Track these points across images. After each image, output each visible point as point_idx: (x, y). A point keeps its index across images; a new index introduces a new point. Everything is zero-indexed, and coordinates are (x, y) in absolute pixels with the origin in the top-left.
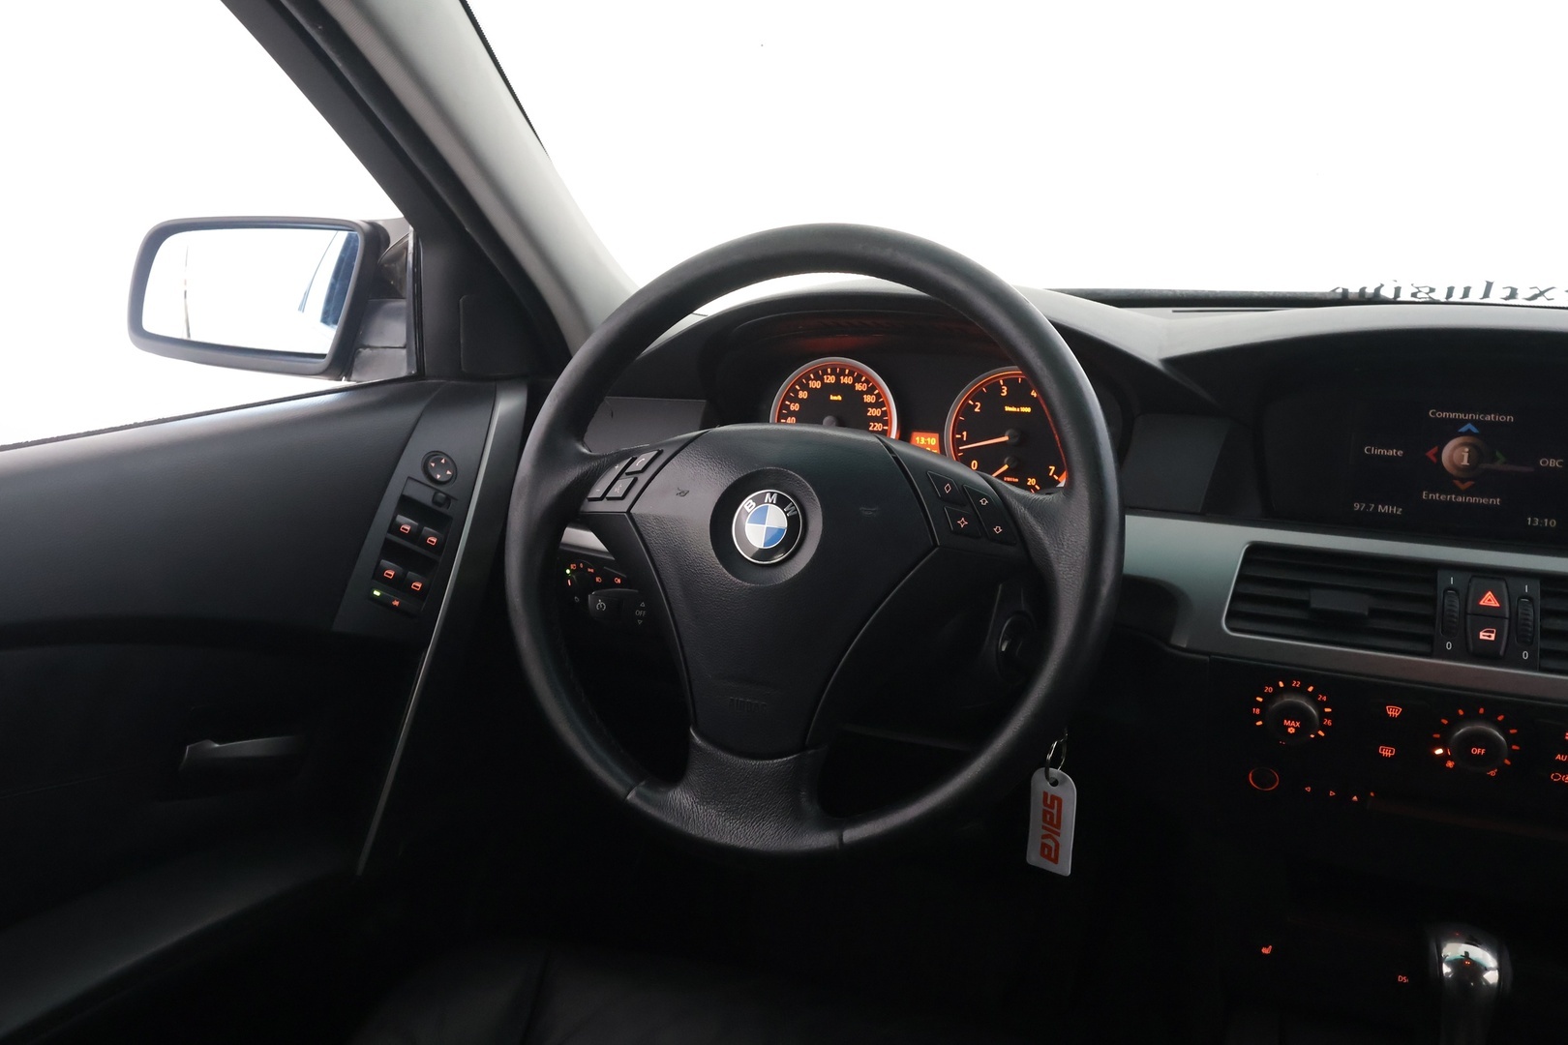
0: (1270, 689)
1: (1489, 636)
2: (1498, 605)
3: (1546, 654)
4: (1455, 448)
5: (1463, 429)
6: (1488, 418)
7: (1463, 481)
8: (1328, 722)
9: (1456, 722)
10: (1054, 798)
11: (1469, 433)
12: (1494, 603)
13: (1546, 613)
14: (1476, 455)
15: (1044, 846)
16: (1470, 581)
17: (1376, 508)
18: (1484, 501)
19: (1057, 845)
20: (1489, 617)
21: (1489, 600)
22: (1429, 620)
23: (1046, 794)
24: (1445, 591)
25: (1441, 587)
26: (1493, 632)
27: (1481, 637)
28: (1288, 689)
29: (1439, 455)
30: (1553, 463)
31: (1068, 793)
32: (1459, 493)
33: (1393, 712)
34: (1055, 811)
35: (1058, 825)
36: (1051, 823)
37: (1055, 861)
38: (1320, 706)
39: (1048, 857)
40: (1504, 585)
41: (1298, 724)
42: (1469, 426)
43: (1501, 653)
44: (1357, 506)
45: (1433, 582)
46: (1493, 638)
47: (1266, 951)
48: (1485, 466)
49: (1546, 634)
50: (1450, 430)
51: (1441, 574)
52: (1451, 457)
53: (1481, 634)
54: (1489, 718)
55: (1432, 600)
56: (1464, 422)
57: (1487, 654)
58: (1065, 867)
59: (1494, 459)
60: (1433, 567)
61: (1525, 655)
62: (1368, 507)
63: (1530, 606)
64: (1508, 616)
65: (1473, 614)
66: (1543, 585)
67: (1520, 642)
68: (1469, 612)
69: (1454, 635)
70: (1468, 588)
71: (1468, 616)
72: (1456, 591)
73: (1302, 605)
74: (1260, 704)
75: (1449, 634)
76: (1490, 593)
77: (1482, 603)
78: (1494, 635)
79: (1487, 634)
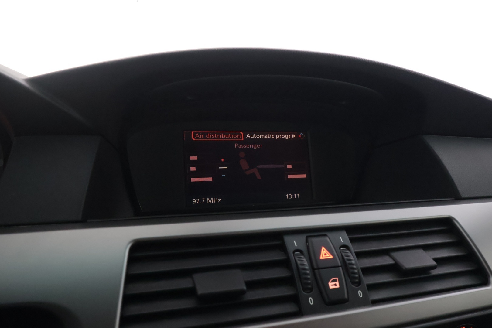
1: (335, 285)
2: (331, 257)
12: (329, 256)
13: (359, 255)
16: (307, 241)
17: (206, 200)
20: (329, 266)
21: (325, 254)
22: (288, 281)
24: (294, 253)
25: (290, 250)
26: (335, 281)
27: (331, 287)
40: (328, 240)
43: (346, 296)
44: (194, 201)
45: (283, 248)
46: (338, 286)
49: (367, 271)
51: (286, 240)
53: (330, 284)
57: (338, 302)
60: (279, 235)
61: (360, 294)
62: (201, 201)
63: (348, 252)
64: (340, 265)
65: (319, 269)
66: (348, 233)
67: (353, 283)
68: (315, 267)
69: (311, 290)
70: (308, 247)
71: (316, 271)
72: (301, 252)
73: (190, 292)
75: (309, 290)
76: (323, 248)
77: (321, 258)
78: (337, 283)
79: (334, 283)
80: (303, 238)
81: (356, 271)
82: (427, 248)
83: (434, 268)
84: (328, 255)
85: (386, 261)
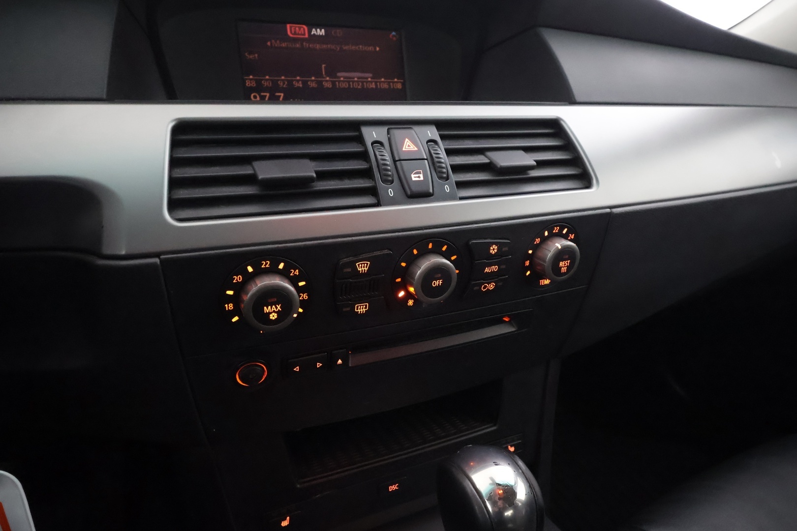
0: (238, 279)
1: (419, 177)
2: (416, 149)
3: (461, 185)
9: (412, 261)
13: (449, 151)
16: (388, 133)
20: (413, 160)
21: (409, 146)
22: (367, 173)
24: (372, 144)
25: (368, 142)
26: (419, 173)
27: (414, 179)
28: (260, 272)
33: (363, 267)
38: (294, 281)
40: (414, 133)
41: (279, 307)
43: (431, 191)
45: (360, 139)
46: (422, 178)
49: (456, 169)
51: (364, 129)
53: (413, 176)
54: (437, 251)
55: (364, 156)
57: (421, 195)
60: (356, 125)
61: (447, 189)
63: (437, 146)
64: (425, 158)
65: (400, 160)
66: (438, 129)
67: (440, 178)
68: (397, 159)
69: (392, 182)
70: (389, 139)
71: (398, 163)
72: (381, 143)
73: (250, 179)
74: (230, 299)
75: (388, 181)
76: (407, 140)
77: (404, 149)
78: (421, 176)
79: (417, 175)
80: (384, 129)
81: (444, 165)
82: (527, 149)
83: (531, 168)
84: (412, 147)
85: (480, 159)
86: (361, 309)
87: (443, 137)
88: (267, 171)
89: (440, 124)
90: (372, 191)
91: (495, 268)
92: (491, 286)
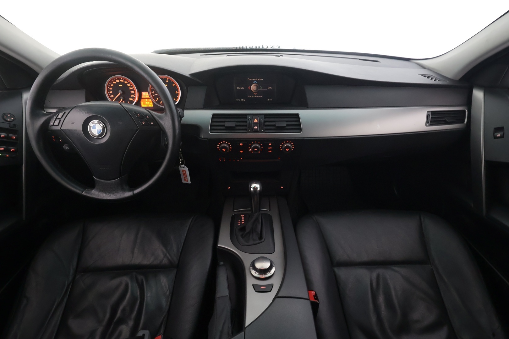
0: (219, 144)
3: (265, 129)
4: (253, 86)
5: (254, 82)
6: (258, 79)
7: (255, 93)
8: (231, 148)
9: (252, 144)
10: (184, 170)
11: (255, 83)
12: (257, 121)
13: (265, 122)
14: (257, 87)
15: (185, 179)
16: (253, 117)
17: (241, 100)
18: (259, 97)
19: (187, 179)
20: (256, 124)
22: (246, 126)
23: (182, 170)
24: (248, 120)
26: (257, 127)
28: (223, 143)
29: (250, 88)
30: (270, 88)
31: (186, 169)
32: (255, 95)
33: (241, 144)
34: (185, 173)
35: (186, 175)
36: (185, 175)
37: (187, 181)
38: (229, 145)
39: (186, 181)
40: (258, 117)
41: (225, 149)
42: (255, 81)
43: (258, 130)
44: (237, 100)
47: (229, 188)
48: (258, 89)
49: (266, 126)
50: (252, 83)
51: (248, 116)
52: (252, 88)
53: (255, 127)
54: (257, 143)
55: (246, 122)
56: (254, 81)
57: (256, 131)
58: (189, 182)
59: (260, 88)
60: (245, 116)
61: (262, 130)
62: (239, 100)
63: (263, 121)
64: (259, 123)
67: (261, 128)
71: (252, 124)
72: (250, 119)
73: (223, 126)
74: (218, 147)
75: (249, 128)
76: (256, 119)
77: (255, 121)
81: (263, 125)
82: (287, 121)
83: (286, 127)
85: (273, 123)
86: (242, 152)
87: (265, 118)
88: (227, 124)
89: (266, 115)
90: (246, 129)
91: (271, 148)
92: (271, 151)
